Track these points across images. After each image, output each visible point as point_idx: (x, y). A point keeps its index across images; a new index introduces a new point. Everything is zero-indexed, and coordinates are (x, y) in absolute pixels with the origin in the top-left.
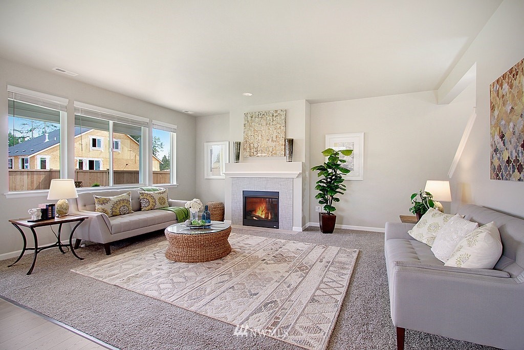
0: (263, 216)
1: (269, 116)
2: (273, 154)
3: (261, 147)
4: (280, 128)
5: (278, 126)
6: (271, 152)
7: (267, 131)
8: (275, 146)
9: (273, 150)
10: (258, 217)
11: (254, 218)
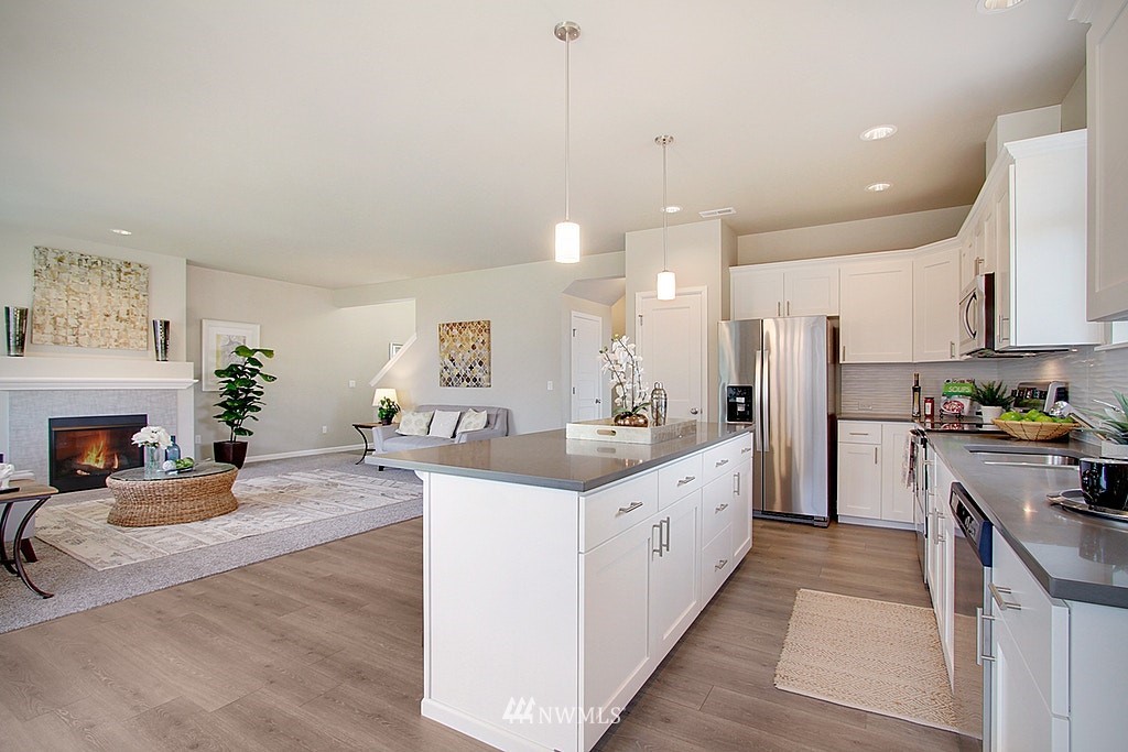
0: (101, 465)
1: (110, 268)
2: (122, 344)
3: (87, 327)
4: (137, 296)
5: (133, 293)
6: (116, 341)
7: (105, 297)
8: (125, 330)
9: (120, 337)
10: (90, 469)
11: (79, 472)
